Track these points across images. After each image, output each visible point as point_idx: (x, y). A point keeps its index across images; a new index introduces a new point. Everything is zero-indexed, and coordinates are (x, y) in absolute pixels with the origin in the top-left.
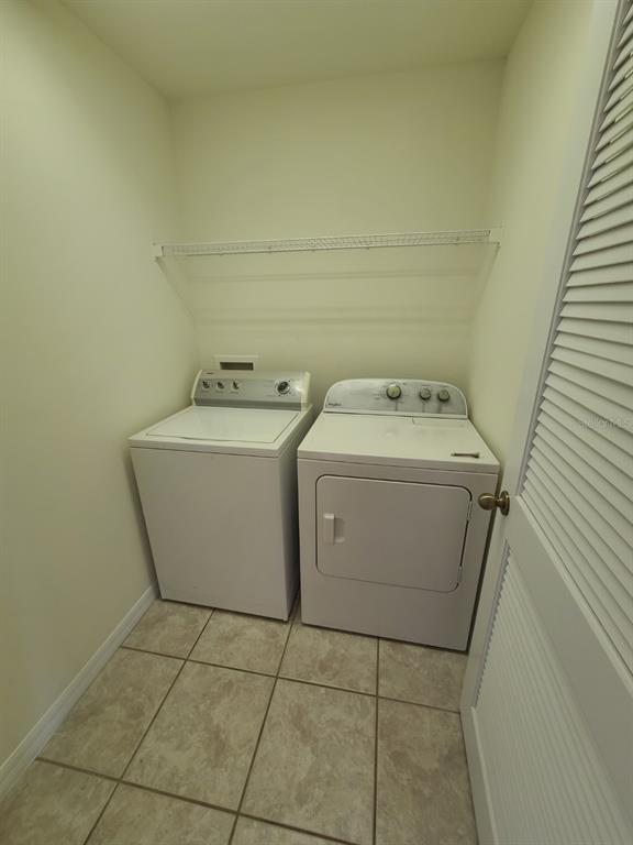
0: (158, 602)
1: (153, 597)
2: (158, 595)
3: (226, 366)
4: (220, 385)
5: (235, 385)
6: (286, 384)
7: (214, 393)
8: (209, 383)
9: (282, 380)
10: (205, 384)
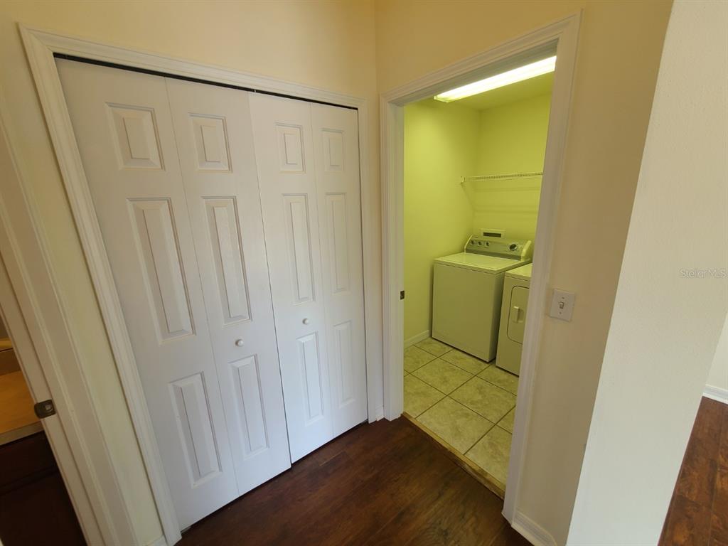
0: (430, 339)
1: (428, 335)
2: (431, 336)
3: (486, 234)
4: (480, 243)
5: (487, 244)
6: (515, 246)
7: (476, 247)
8: (475, 242)
9: (514, 243)
10: (472, 242)
